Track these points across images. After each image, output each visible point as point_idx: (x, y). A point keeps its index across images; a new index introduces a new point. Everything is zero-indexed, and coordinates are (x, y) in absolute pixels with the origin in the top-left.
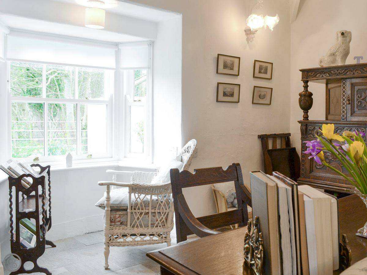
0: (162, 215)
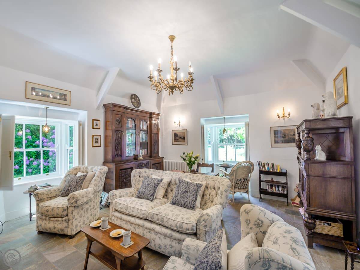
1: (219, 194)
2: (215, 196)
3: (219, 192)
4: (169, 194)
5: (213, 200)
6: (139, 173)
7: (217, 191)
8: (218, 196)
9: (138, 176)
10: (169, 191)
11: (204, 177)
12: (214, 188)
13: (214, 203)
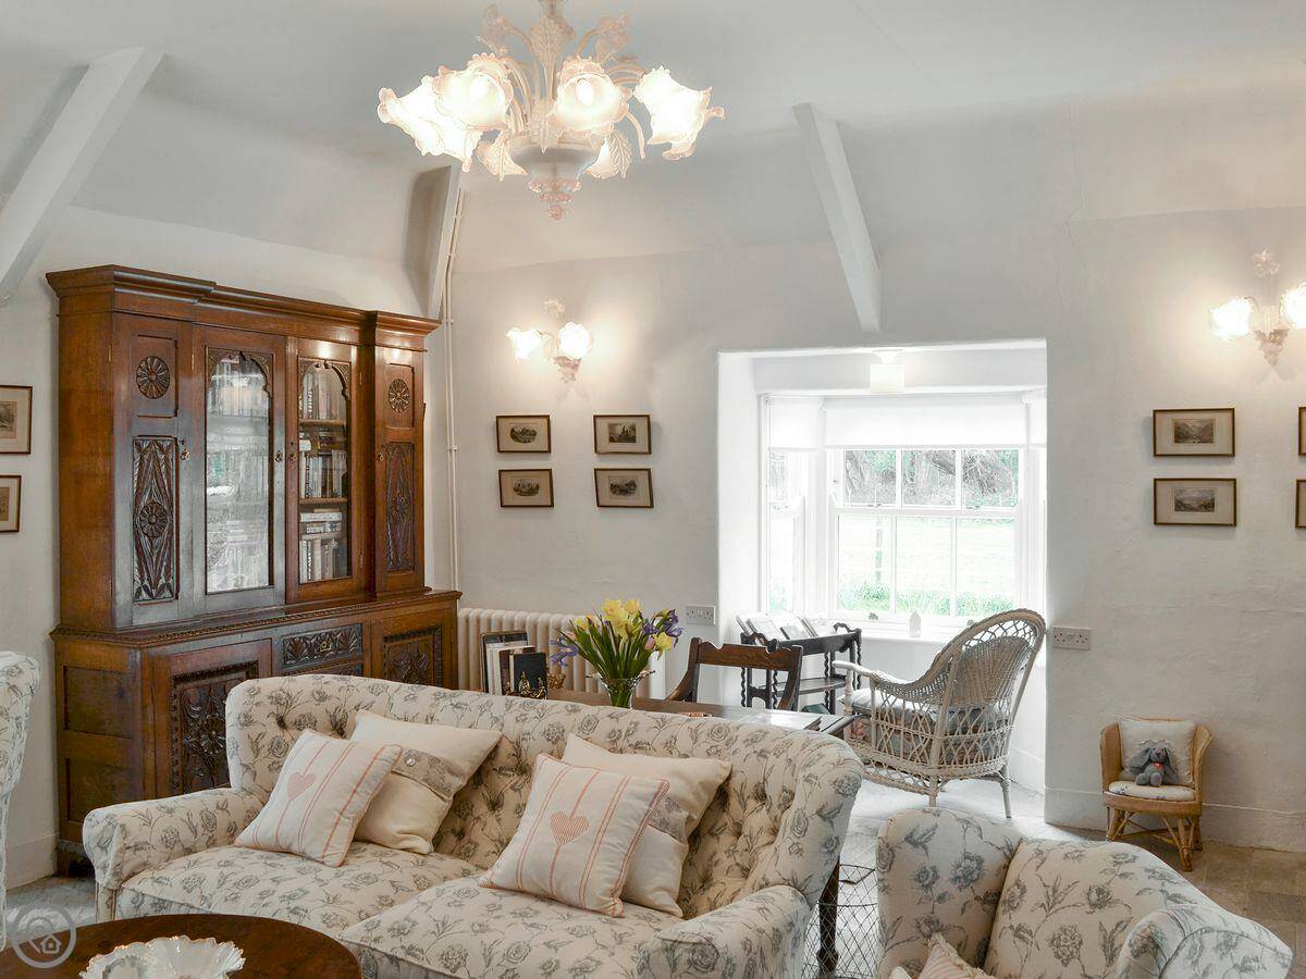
0: (922, 742)
1: (788, 829)
2: (765, 838)
3: (788, 817)
4: (478, 826)
5: (752, 861)
6: (277, 700)
7: (776, 811)
8: (784, 841)
9: (273, 720)
10: (481, 808)
11: (704, 730)
12: (761, 796)
13: (755, 875)
